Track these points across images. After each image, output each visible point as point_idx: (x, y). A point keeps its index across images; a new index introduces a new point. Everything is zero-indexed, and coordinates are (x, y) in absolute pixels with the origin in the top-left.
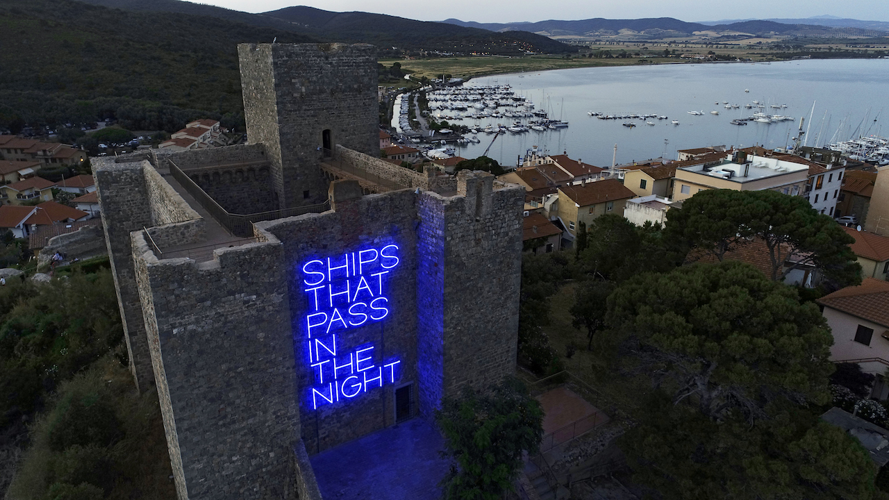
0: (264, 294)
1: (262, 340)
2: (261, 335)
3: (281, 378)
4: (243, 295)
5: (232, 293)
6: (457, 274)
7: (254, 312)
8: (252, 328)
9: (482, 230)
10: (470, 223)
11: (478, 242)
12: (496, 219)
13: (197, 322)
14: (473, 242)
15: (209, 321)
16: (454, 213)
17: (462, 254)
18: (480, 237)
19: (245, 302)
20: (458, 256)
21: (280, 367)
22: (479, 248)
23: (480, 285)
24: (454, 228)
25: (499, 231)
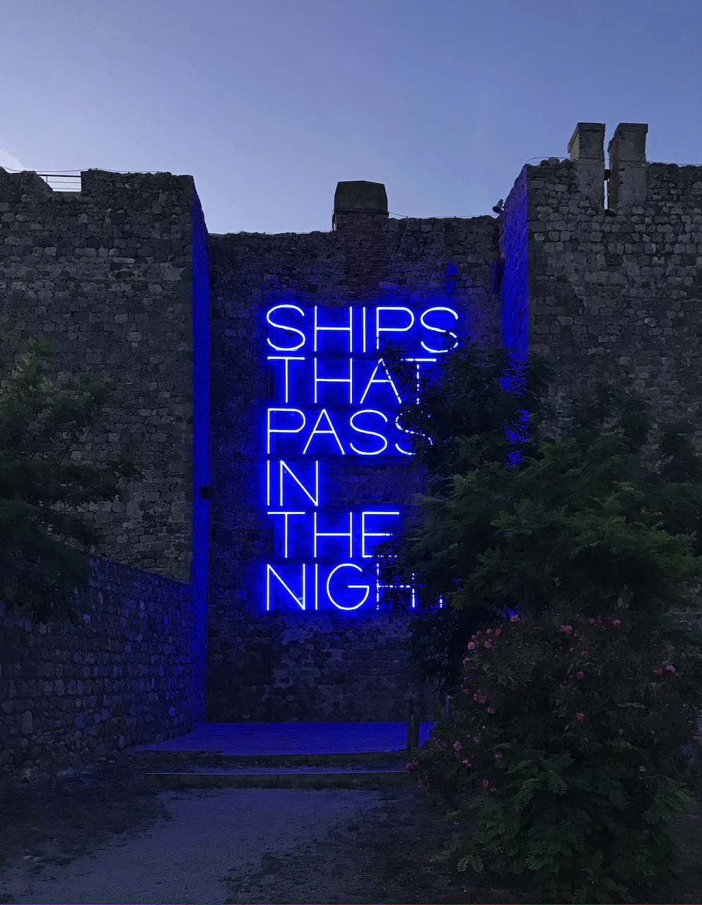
0: (149, 259)
1: (135, 345)
2: (135, 336)
3: (162, 437)
4: (112, 252)
5: (93, 242)
6: (564, 320)
7: (127, 288)
8: (121, 318)
9: (624, 236)
10: (592, 216)
11: (613, 262)
12: (658, 219)
13: (29, 279)
14: (601, 260)
15: (49, 284)
16: (550, 186)
17: (573, 278)
18: (618, 252)
19: (114, 266)
20: (563, 280)
21: (164, 412)
22: (616, 274)
23: (623, 360)
24: (552, 217)
25: (668, 247)
